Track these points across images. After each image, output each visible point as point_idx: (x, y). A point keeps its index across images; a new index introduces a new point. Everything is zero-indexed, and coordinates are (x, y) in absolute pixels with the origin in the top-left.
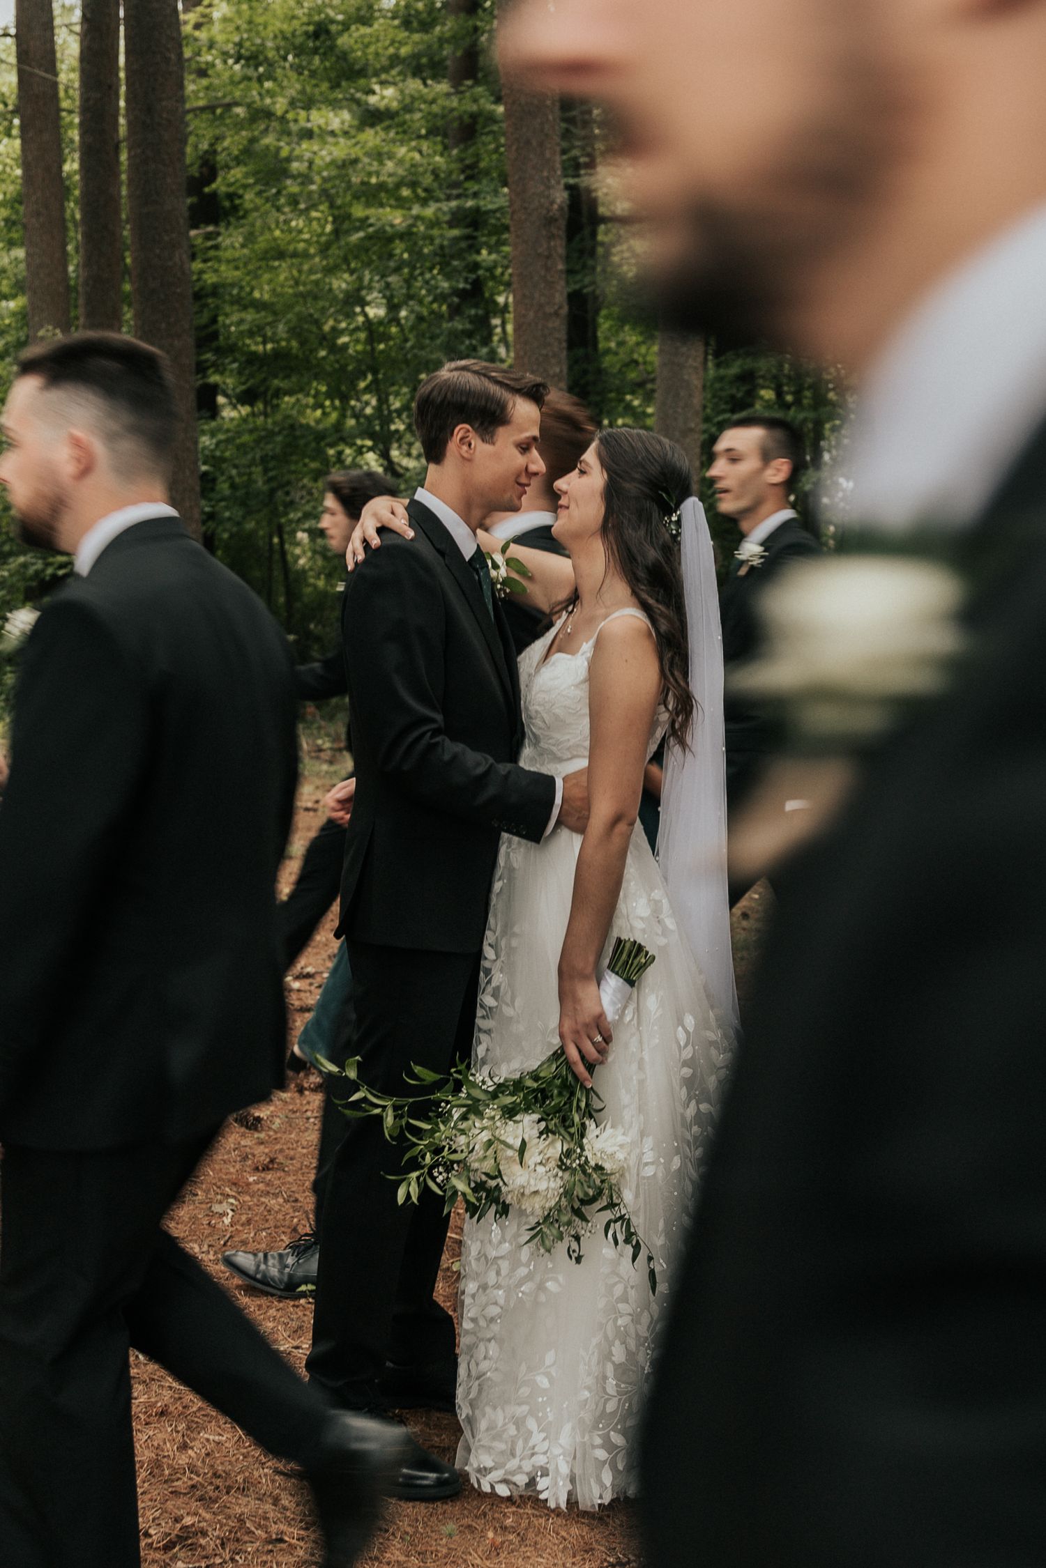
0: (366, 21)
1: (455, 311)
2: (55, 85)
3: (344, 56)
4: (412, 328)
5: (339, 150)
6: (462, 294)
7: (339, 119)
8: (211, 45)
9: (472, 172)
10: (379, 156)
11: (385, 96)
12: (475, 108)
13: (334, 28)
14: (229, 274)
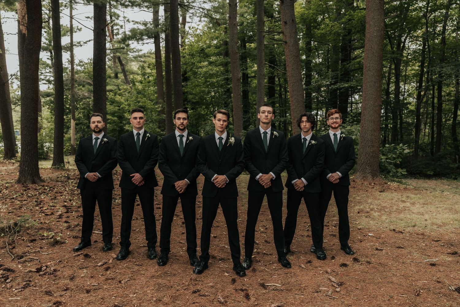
0: (210, 48)
1: (225, 94)
2: (161, 61)
3: (206, 54)
5: (205, 69)
6: (225, 91)
8: (185, 53)
9: (227, 71)
10: (211, 70)
11: (213, 59)
12: (227, 61)
13: (205, 49)
14: (189, 89)
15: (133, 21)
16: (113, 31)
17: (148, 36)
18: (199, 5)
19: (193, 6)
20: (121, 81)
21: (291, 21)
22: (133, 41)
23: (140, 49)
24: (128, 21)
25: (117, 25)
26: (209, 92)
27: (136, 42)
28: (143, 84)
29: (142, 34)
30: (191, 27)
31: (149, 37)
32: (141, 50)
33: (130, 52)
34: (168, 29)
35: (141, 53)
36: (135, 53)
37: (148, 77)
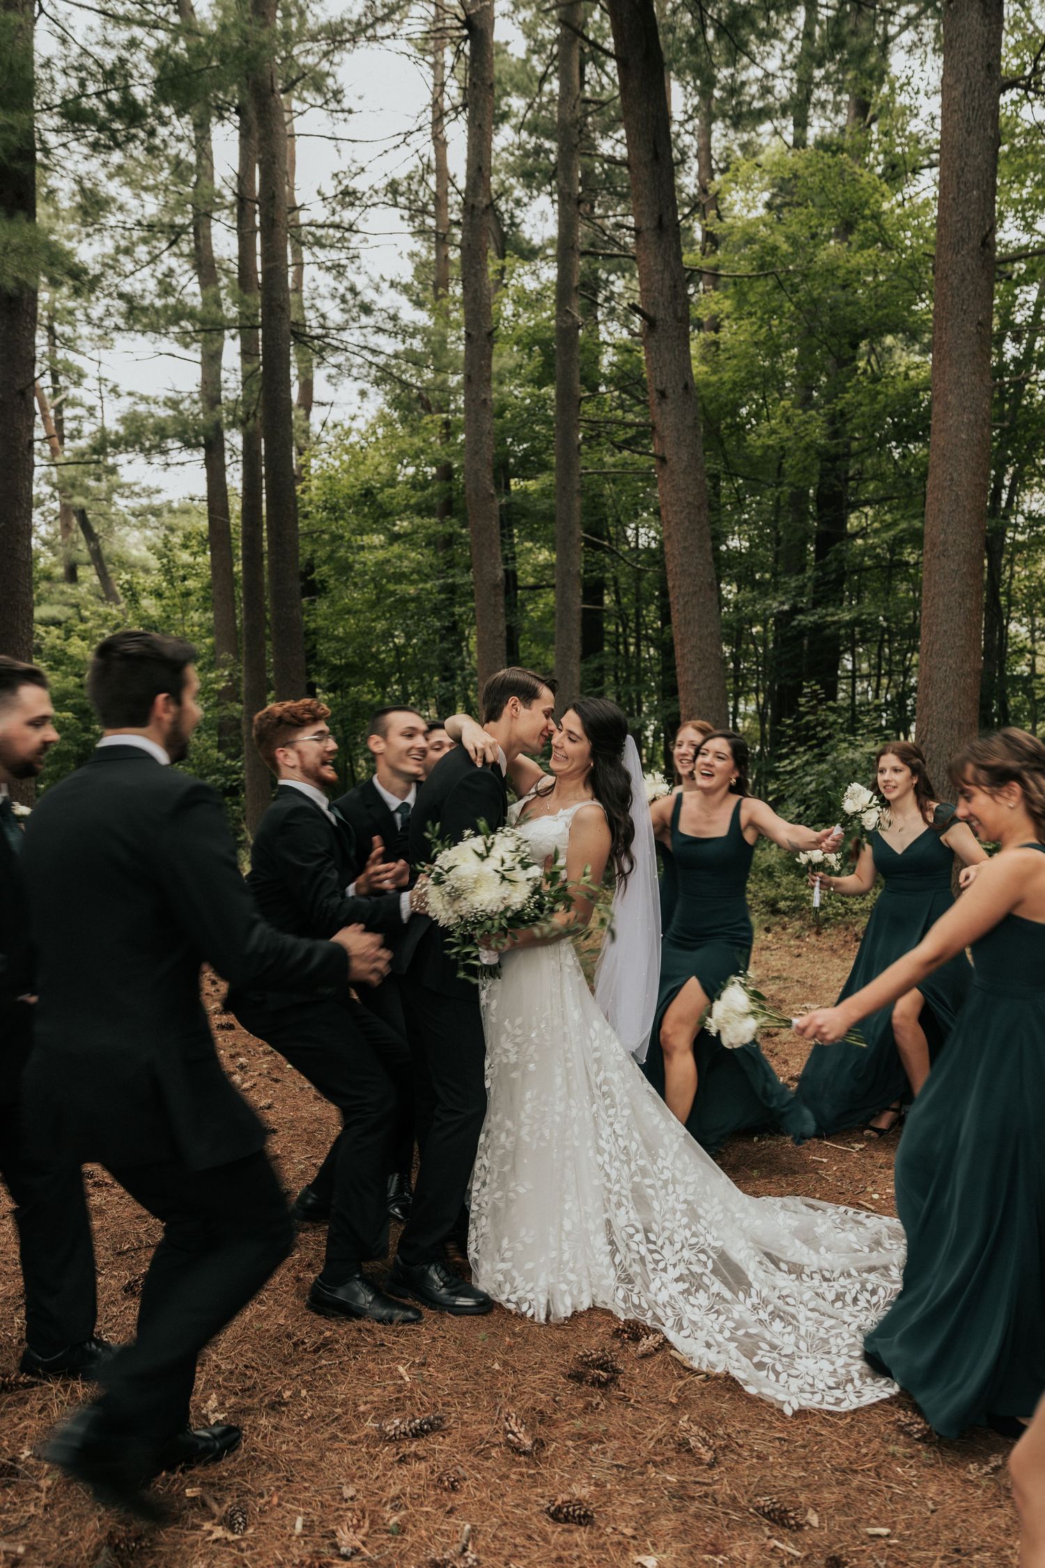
0: (392, 486)
1: (443, 638)
2: (228, 525)
3: (380, 506)
4: (420, 649)
5: (381, 555)
6: (447, 628)
7: (378, 539)
8: (311, 501)
9: (451, 564)
10: (400, 557)
11: (402, 525)
12: (451, 530)
13: (375, 491)
14: (321, 622)
15: (130, 394)
16: (60, 423)
17: (181, 439)
18: (362, 338)
19: (342, 341)
20: (89, 592)
21: (680, 389)
22: (131, 456)
23: (153, 485)
24: (114, 390)
25: (74, 403)
26: (388, 635)
27: (140, 459)
28: (164, 602)
29: (161, 432)
30: (330, 424)
31: (188, 445)
32: (158, 491)
33: (122, 496)
34: (254, 414)
35: (157, 501)
36: (136, 499)
37: (184, 578)
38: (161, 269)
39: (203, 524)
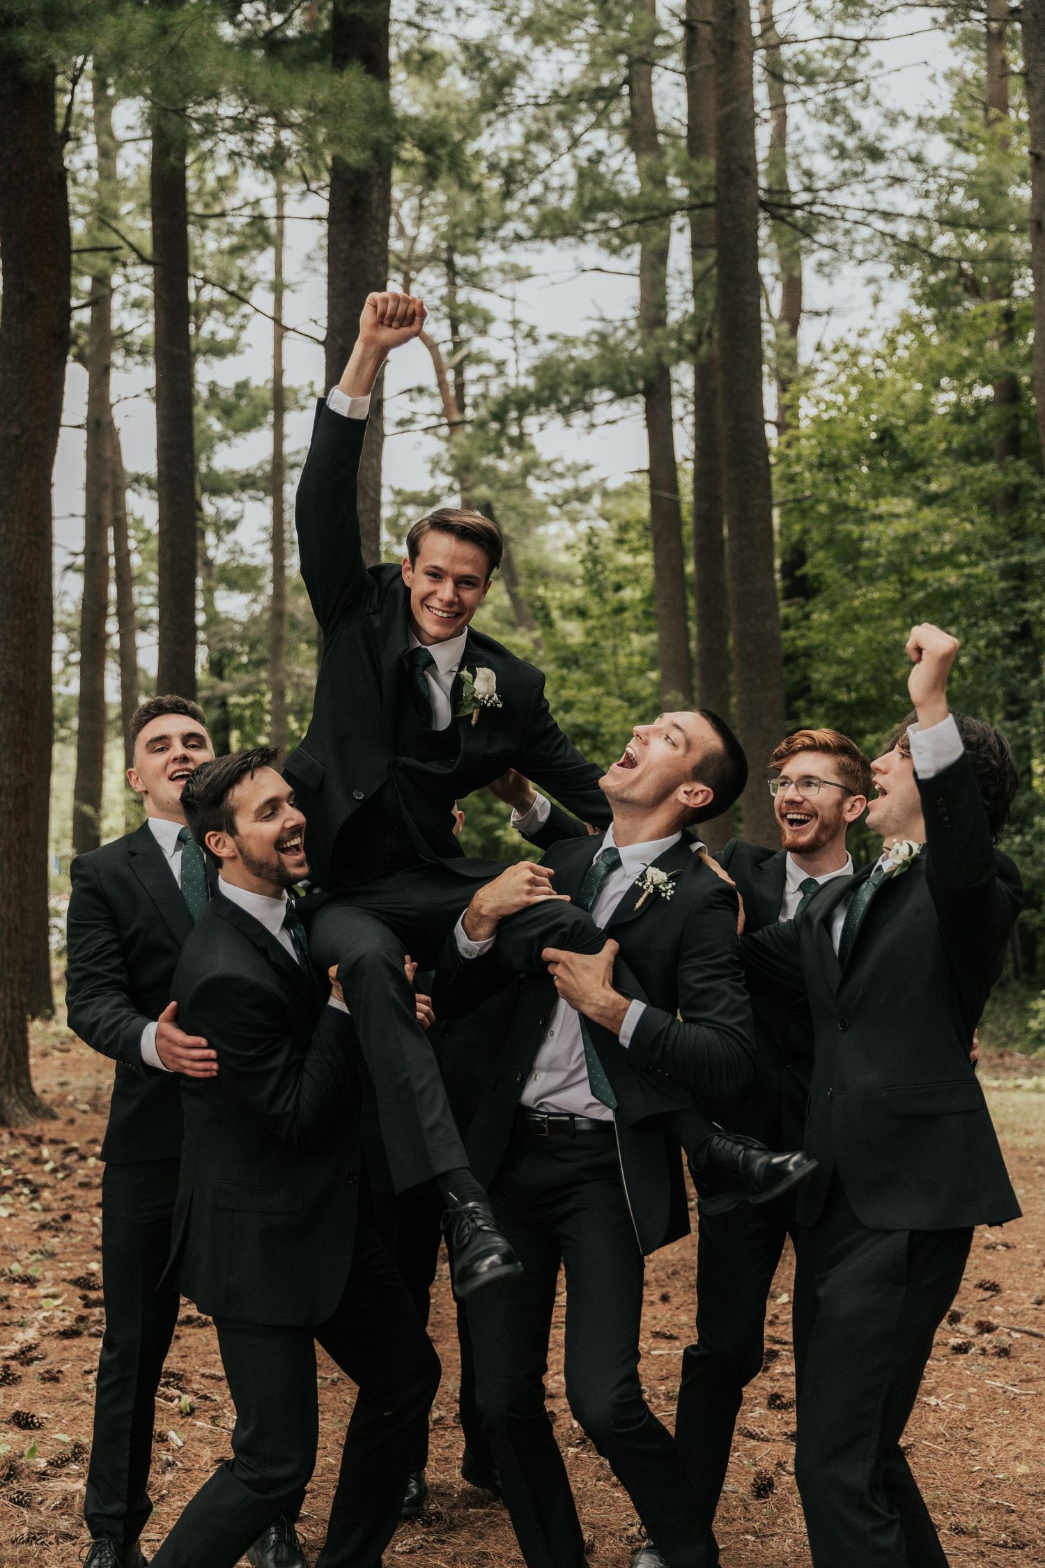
0: (924, 422)
1: (1008, 651)
2: (677, 504)
3: (904, 454)
4: (971, 668)
5: (901, 527)
6: (1013, 636)
7: (903, 505)
8: (799, 458)
9: (1019, 533)
10: (937, 529)
12: (1017, 480)
13: (896, 433)
14: (816, 638)
15: (552, 337)
16: (460, 387)
17: (612, 387)
18: (868, 197)
19: (837, 207)
20: (495, 616)
22: (543, 419)
23: (581, 461)
24: (531, 335)
25: (478, 359)
28: (590, 623)
29: (585, 381)
30: (829, 347)
31: (622, 394)
32: (587, 468)
33: (539, 478)
34: (709, 335)
35: (584, 481)
36: (558, 482)
37: (618, 588)
38: (583, 153)
39: (642, 508)
